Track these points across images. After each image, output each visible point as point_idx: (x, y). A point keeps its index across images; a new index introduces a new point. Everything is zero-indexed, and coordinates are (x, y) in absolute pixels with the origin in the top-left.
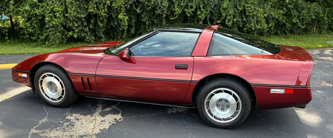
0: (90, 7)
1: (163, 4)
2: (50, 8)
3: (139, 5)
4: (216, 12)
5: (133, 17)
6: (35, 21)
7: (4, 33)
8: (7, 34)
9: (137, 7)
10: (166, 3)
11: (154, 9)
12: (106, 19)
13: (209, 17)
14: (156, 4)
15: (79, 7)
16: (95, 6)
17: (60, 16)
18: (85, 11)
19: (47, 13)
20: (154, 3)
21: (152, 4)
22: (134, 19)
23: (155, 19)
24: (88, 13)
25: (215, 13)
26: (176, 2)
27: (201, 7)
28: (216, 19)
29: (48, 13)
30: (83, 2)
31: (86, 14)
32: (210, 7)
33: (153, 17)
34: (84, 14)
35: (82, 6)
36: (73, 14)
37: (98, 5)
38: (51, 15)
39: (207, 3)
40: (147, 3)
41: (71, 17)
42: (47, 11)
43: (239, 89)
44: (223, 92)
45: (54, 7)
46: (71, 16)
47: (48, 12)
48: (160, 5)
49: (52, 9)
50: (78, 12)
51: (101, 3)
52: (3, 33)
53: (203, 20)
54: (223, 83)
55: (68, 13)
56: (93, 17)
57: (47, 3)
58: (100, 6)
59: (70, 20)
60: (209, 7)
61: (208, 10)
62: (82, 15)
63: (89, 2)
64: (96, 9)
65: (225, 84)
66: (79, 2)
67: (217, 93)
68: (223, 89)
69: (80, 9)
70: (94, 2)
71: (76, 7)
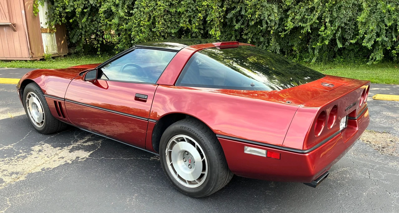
0: (182, 21)
1: (272, 18)
2: (137, 22)
3: (241, 20)
4: (350, 28)
5: (234, 34)
6: (124, 37)
7: (96, 47)
8: (99, 49)
9: (237, 21)
10: (275, 16)
11: (260, 22)
12: (201, 35)
13: (339, 35)
14: (262, 18)
15: (170, 21)
16: (187, 20)
17: (145, 30)
18: (176, 26)
19: (134, 27)
20: (259, 17)
21: (256, 17)
22: (234, 36)
23: (263, 36)
24: (179, 28)
25: (349, 29)
26: (292, 14)
27: (327, 20)
28: (349, 38)
29: (135, 27)
30: (175, 16)
31: (177, 29)
32: (340, 22)
33: (260, 34)
34: (175, 29)
35: (174, 20)
36: (160, 29)
37: (192, 19)
38: (137, 29)
39: (336, 16)
41: (158, 32)
43: (202, 140)
44: (185, 141)
45: (141, 21)
46: (158, 31)
47: (135, 26)
48: (266, 18)
49: (139, 23)
50: (168, 27)
51: (196, 17)
52: (94, 47)
53: (330, 39)
54: (184, 128)
55: (156, 28)
56: (184, 32)
57: (134, 17)
58: (193, 20)
59: (157, 35)
60: (339, 21)
61: (337, 25)
62: (172, 30)
63: (181, 16)
64: (188, 23)
65: (186, 129)
66: (171, 15)
67: (178, 141)
68: (184, 136)
69: (171, 23)
70: (187, 15)
71: (167, 20)
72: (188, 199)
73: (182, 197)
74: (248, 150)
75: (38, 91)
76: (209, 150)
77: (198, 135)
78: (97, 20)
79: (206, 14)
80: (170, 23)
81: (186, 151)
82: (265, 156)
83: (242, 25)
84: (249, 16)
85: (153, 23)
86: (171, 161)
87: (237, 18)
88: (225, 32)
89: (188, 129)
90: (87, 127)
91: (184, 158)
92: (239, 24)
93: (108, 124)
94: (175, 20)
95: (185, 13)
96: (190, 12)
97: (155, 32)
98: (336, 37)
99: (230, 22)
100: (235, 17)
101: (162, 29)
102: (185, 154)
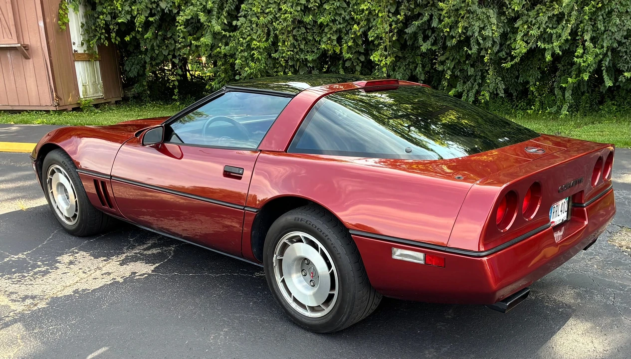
0: (324, 39)
1: (485, 33)
2: (244, 41)
3: (431, 36)
4: (628, 51)
5: (420, 62)
6: (222, 68)
7: (171, 87)
8: (176, 91)
9: (426, 39)
10: (492, 30)
11: (466, 41)
12: (360, 65)
13: (607, 63)
14: (470, 33)
15: (304, 39)
16: (335, 38)
17: (260, 57)
18: (316, 49)
19: (239, 50)
20: (464, 31)
21: (458, 32)
22: (421, 66)
23: (472, 66)
24: (321, 51)
25: (626, 52)
26: (523, 27)
27: (587, 37)
28: (626, 68)
29: (242, 51)
30: (313, 30)
31: (317, 53)
32: (611, 39)
33: (467, 62)
34: (313, 54)
35: (311, 38)
36: (286, 54)
37: (342, 35)
38: (246, 54)
39: (603, 28)
40: (448, 30)
41: (283, 60)
42: (239, 47)
43: (328, 239)
44: (303, 242)
45: (252, 39)
46: (282, 57)
47: (242, 48)
48: (476, 34)
49: (249, 44)
50: (301, 50)
51: (349, 31)
52: (168, 87)
53: (591, 70)
54: (300, 220)
55: (278, 51)
56: (327, 59)
57: (240, 32)
58: (345, 37)
59: (281, 66)
60: (609, 38)
61: (605, 45)
62: (309, 56)
63: (324, 30)
64: (335, 43)
65: (303, 223)
66: (306, 28)
67: (293, 242)
68: (301, 234)
69: (306, 43)
70: (334, 29)
71: (299, 38)
72: (309, 335)
73: (300, 333)
74: (398, 254)
75: (66, 163)
76: (338, 256)
77: (321, 231)
78: (173, 37)
79: (369, 27)
80: (304, 42)
81: (306, 259)
82: (422, 262)
83: (433, 45)
84: (445, 30)
85: (275, 43)
86: (282, 275)
87: (424, 33)
88: (404, 58)
89: (306, 222)
90: (151, 224)
91: (302, 271)
92: (429, 42)
93: (186, 218)
94: (313, 38)
95: (331, 24)
96: (340, 23)
97: (278, 59)
98: (602, 67)
99: (413, 40)
100: (420, 32)
101: (289, 53)
102: (304, 264)
